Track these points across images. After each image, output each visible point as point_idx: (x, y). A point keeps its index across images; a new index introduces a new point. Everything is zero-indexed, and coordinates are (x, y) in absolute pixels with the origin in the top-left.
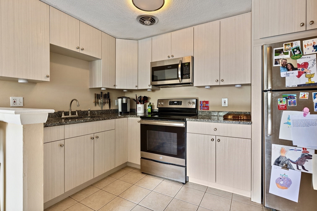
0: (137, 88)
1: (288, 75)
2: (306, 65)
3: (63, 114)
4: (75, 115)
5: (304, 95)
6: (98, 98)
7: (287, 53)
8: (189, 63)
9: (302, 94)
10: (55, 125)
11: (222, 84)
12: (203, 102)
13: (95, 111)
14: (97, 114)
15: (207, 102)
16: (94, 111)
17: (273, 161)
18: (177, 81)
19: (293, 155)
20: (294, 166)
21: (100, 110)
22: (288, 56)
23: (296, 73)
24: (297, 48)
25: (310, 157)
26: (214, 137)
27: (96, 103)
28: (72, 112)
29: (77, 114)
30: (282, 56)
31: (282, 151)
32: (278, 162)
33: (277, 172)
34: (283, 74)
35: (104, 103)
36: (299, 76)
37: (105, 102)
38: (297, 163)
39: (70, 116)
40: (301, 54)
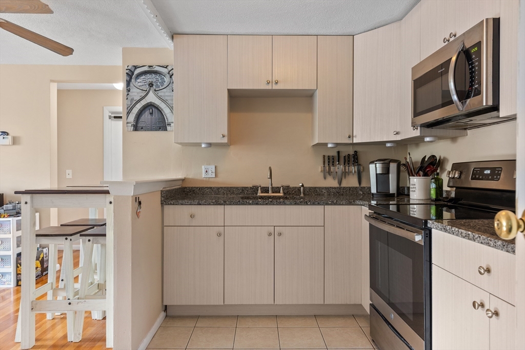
0: (397, 138)
3: (259, 191)
4: (279, 192)
6: (331, 164)
8: (479, 44)
10: (210, 204)
13: (323, 188)
14: (326, 194)
16: (319, 188)
21: (335, 188)
27: (327, 173)
28: (272, 188)
29: (281, 191)
35: (345, 174)
37: (347, 171)
39: (270, 194)
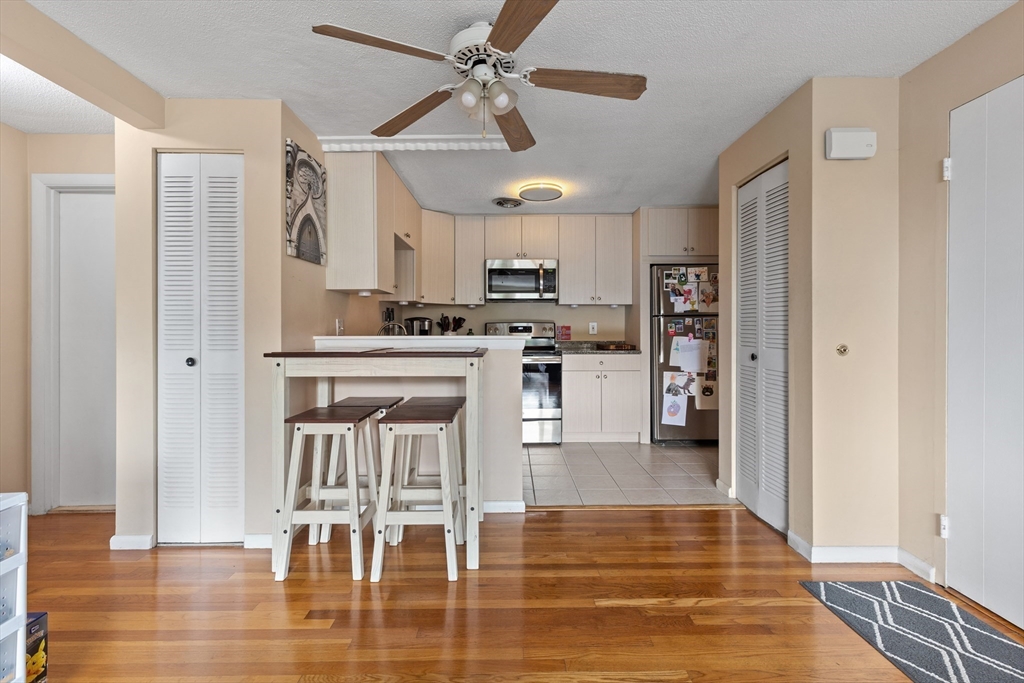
0: (452, 303)
1: (676, 300)
2: (690, 292)
5: (688, 321)
7: (675, 278)
8: (554, 270)
9: (687, 320)
11: (598, 303)
12: (562, 327)
15: (568, 328)
17: (665, 390)
18: (536, 296)
19: (681, 380)
20: (682, 391)
22: (676, 281)
23: (682, 298)
24: (683, 275)
25: (693, 380)
26: (599, 373)
30: (670, 281)
31: (673, 378)
32: (669, 391)
33: (668, 399)
34: (672, 299)
36: (685, 302)
38: (684, 388)
40: (686, 281)
